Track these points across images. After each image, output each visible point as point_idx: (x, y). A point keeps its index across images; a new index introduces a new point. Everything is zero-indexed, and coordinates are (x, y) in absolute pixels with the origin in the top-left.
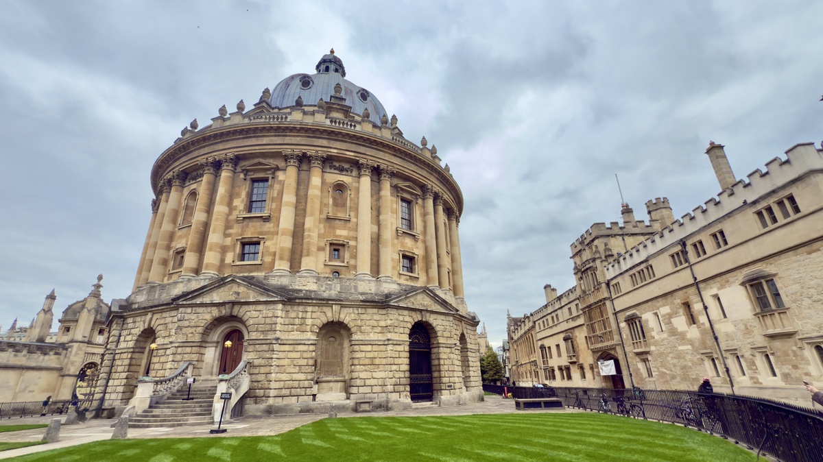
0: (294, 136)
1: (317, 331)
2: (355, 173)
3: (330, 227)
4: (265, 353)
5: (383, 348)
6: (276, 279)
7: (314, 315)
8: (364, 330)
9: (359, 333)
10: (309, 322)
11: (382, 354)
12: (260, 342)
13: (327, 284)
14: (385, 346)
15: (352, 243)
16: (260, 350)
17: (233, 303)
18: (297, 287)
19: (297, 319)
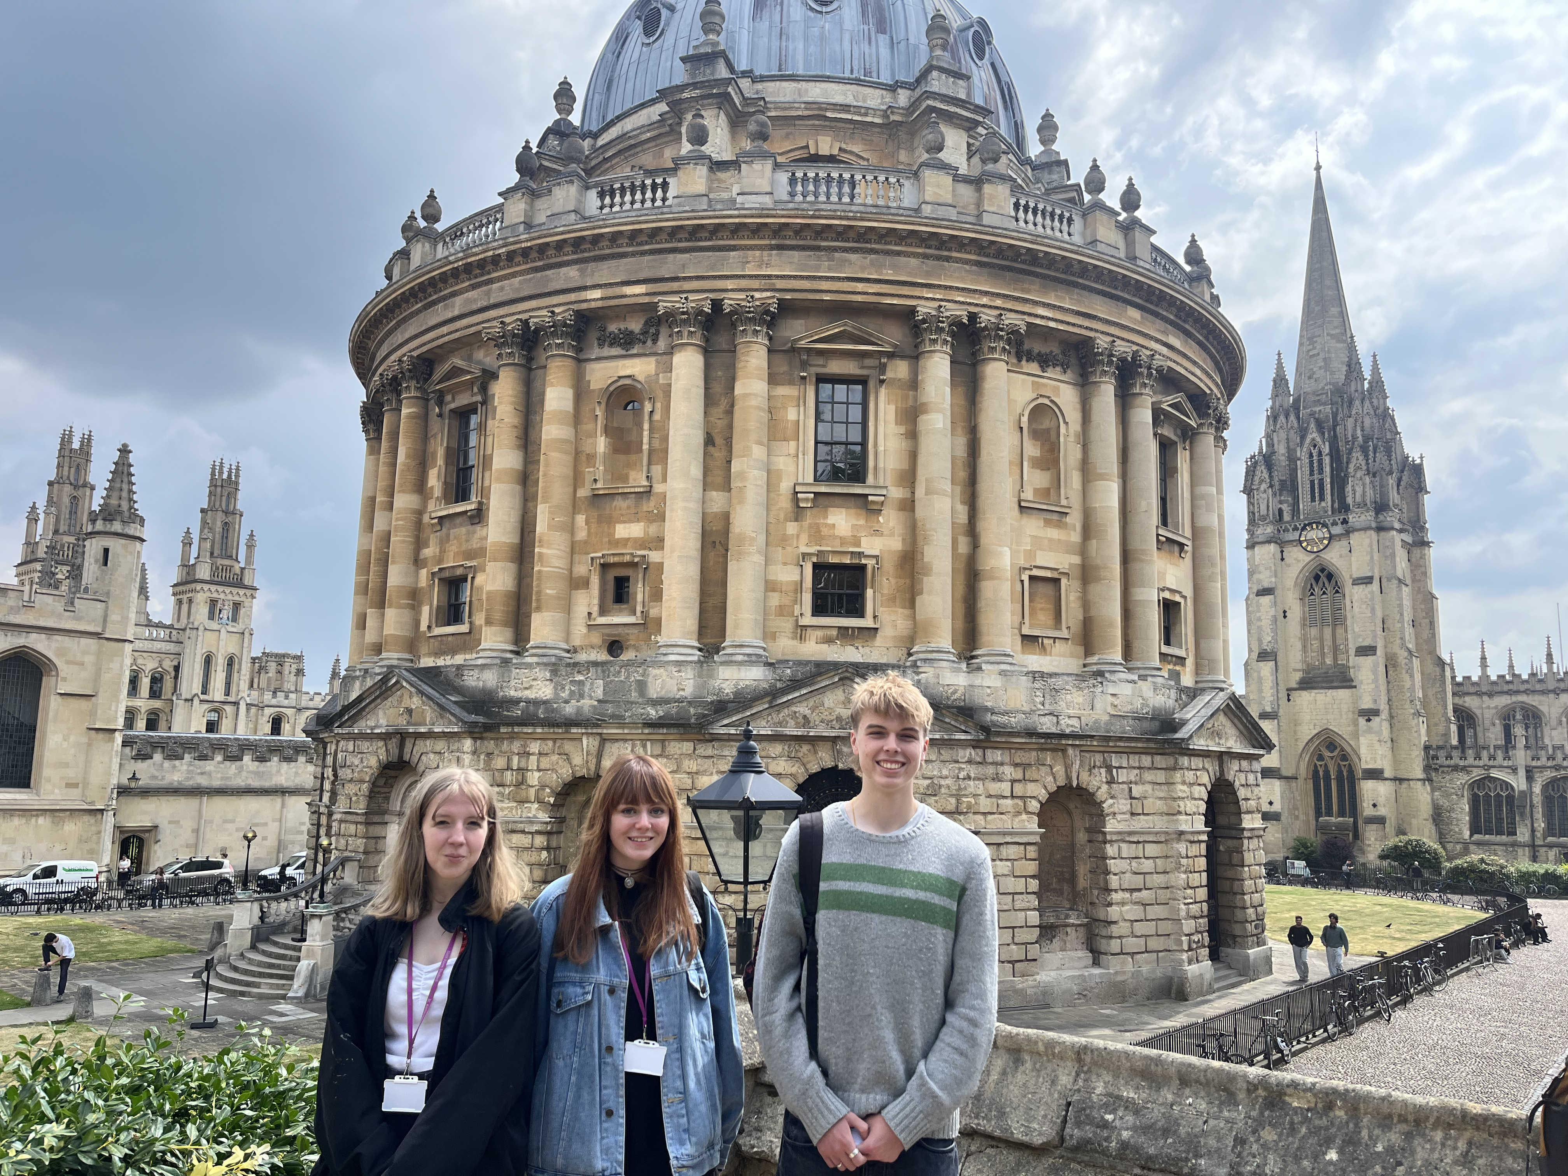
1: (552, 800)
2: (662, 344)
3: (600, 520)
7: (545, 763)
13: (573, 682)
15: (654, 556)
19: (509, 773)
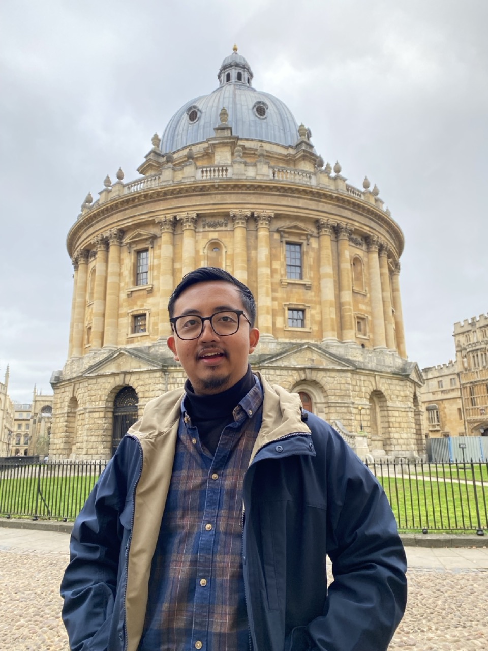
0: (326, 203)
1: (369, 398)
3: (356, 301)
4: (345, 415)
5: (404, 414)
6: (335, 348)
7: (365, 384)
8: (393, 398)
9: (391, 401)
10: (363, 389)
11: (404, 420)
12: (339, 405)
13: (369, 357)
14: (405, 413)
15: (370, 318)
16: (340, 412)
17: (311, 369)
18: (350, 358)
19: (357, 387)
